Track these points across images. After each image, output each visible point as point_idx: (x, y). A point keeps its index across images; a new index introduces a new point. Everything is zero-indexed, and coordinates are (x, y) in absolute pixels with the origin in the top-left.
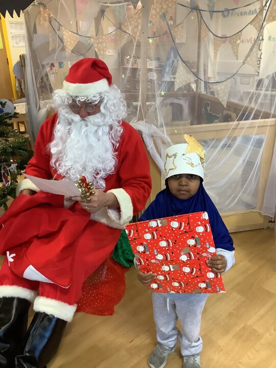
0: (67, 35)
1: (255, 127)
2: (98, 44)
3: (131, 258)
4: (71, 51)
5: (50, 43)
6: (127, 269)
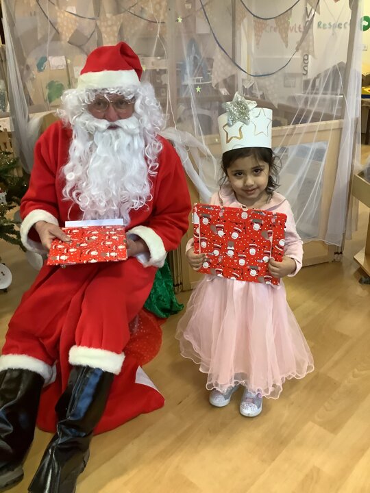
1: (315, 132)
2: (106, 27)
3: (168, 306)
4: (68, 40)
5: (38, 29)
6: (163, 320)
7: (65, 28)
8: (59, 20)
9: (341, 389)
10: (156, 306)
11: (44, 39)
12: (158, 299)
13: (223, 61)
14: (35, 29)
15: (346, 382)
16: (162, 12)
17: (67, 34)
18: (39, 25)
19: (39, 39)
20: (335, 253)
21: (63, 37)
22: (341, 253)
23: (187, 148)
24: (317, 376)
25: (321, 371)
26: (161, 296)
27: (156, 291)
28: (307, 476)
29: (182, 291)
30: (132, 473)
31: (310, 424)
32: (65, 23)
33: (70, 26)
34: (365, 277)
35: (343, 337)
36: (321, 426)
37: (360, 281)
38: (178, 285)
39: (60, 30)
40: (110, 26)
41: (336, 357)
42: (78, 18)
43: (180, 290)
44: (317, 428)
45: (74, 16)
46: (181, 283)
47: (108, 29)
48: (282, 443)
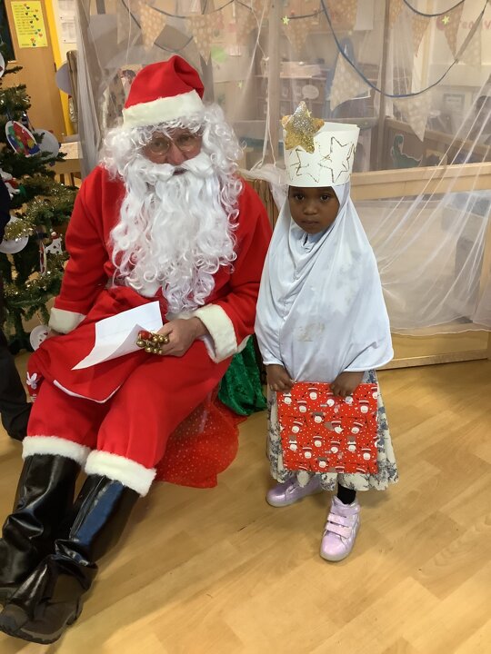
0: (146, 13)
2: (199, 29)
4: (153, 42)
5: (119, 31)
6: (243, 417)
7: (149, 29)
9: (464, 538)
10: (233, 400)
11: (125, 44)
15: (473, 528)
18: (120, 25)
19: (119, 42)
24: (433, 517)
25: (441, 510)
27: (233, 380)
31: (410, 579)
32: (150, 23)
33: (155, 27)
35: (484, 467)
36: (424, 585)
40: (203, 27)
44: (417, 585)
47: (201, 31)
48: (364, 600)
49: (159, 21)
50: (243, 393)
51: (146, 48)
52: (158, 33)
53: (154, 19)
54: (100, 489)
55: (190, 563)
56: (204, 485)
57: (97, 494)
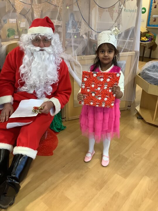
0: (17, 2)
2: (36, 9)
3: (59, 127)
4: (19, 13)
5: (6, 7)
6: (57, 133)
7: (18, 8)
8: (16, 4)
9: (128, 161)
10: (54, 127)
11: (9, 12)
12: (55, 124)
13: (85, 25)
14: (5, 7)
15: (130, 158)
16: (60, 4)
17: (19, 10)
18: (7, 5)
19: (6, 11)
20: (128, 106)
21: (17, 11)
22: (130, 106)
23: (69, 61)
24: (119, 156)
25: (121, 154)
26: (57, 123)
27: (54, 121)
28: (114, 195)
29: (66, 121)
30: (44, 195)
31: (116, 175)
32: (18, 6)
33: (20, 7)
34: (140, 116)
35: (130, 140)
36: (120, 175)
37: (138, 118)
38: (64, 118)
39: (16, 8)
40: (38, 8)
41: (127, 148)
42: (24, 4)
43: (65, 120)
44: (118, 176)
45: (22, 3)
46: (65, 118)
47: (37, 9)
48: (104, 182)
49: (22, 5)
50: (57, 125)
51: (17, 14)
52: (21, 9)
53: (20, 4)
54: (20, 159)
55: (50, 179)
56: (49, 155)
57: (19, 160)
